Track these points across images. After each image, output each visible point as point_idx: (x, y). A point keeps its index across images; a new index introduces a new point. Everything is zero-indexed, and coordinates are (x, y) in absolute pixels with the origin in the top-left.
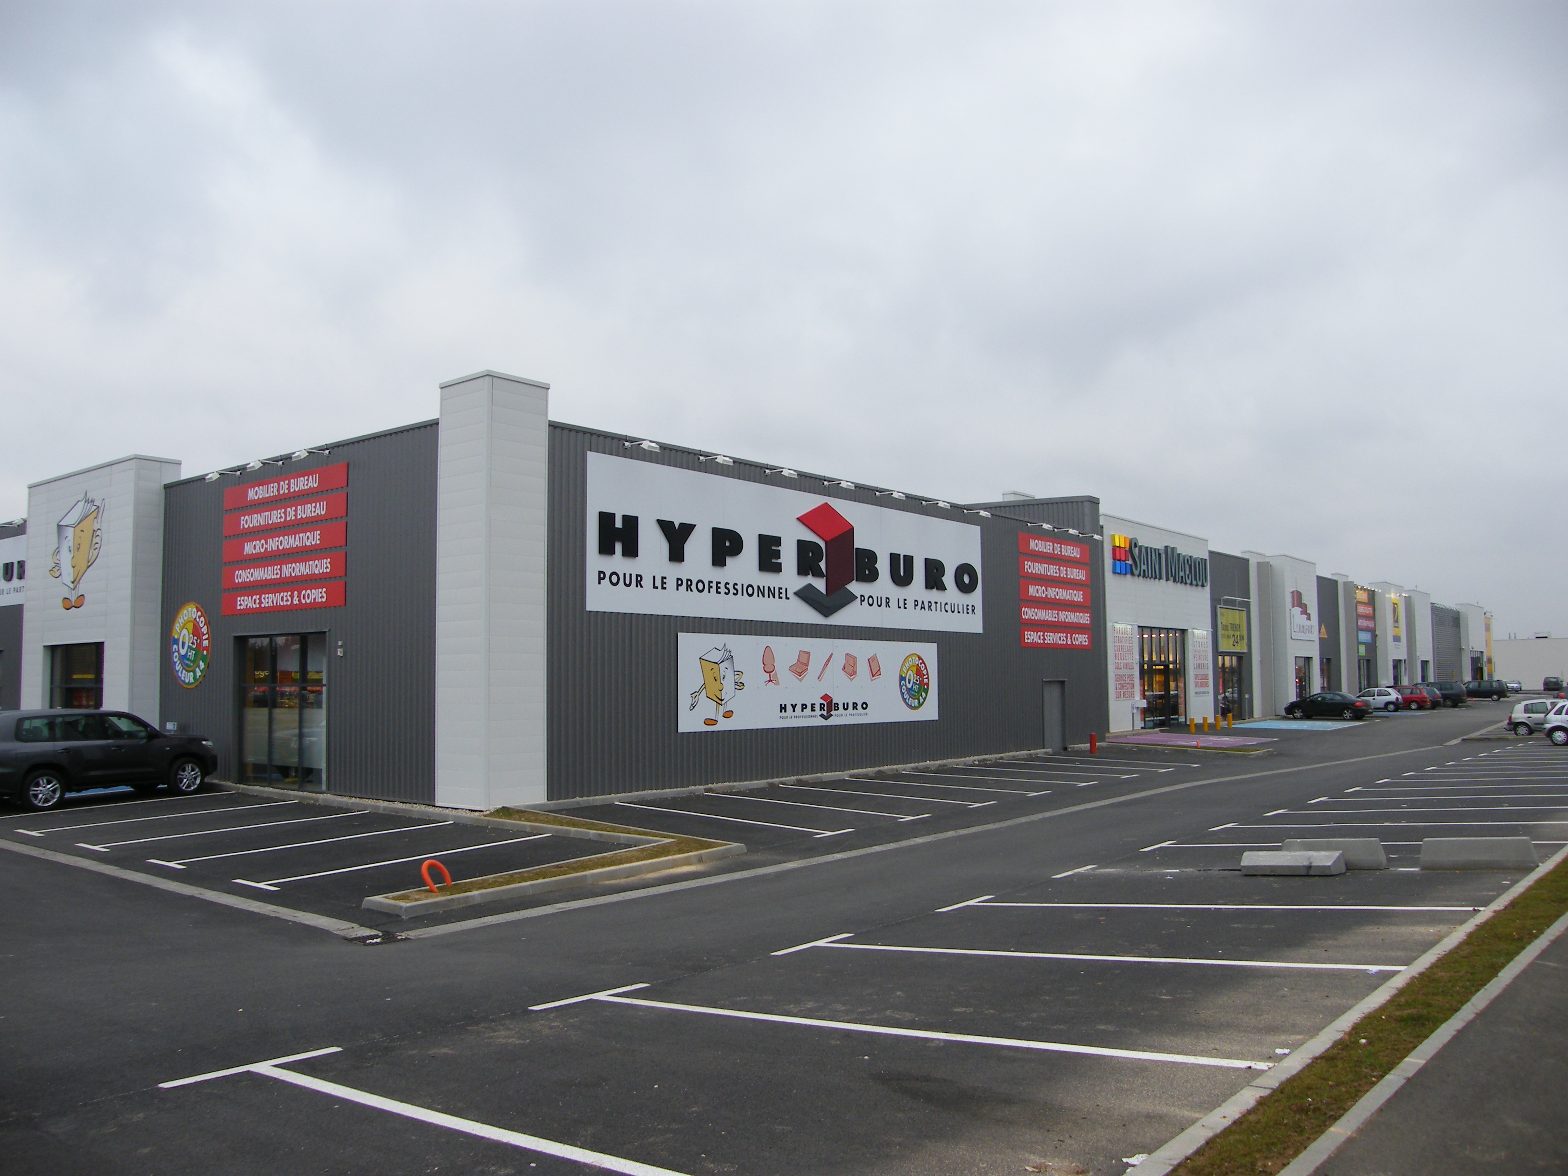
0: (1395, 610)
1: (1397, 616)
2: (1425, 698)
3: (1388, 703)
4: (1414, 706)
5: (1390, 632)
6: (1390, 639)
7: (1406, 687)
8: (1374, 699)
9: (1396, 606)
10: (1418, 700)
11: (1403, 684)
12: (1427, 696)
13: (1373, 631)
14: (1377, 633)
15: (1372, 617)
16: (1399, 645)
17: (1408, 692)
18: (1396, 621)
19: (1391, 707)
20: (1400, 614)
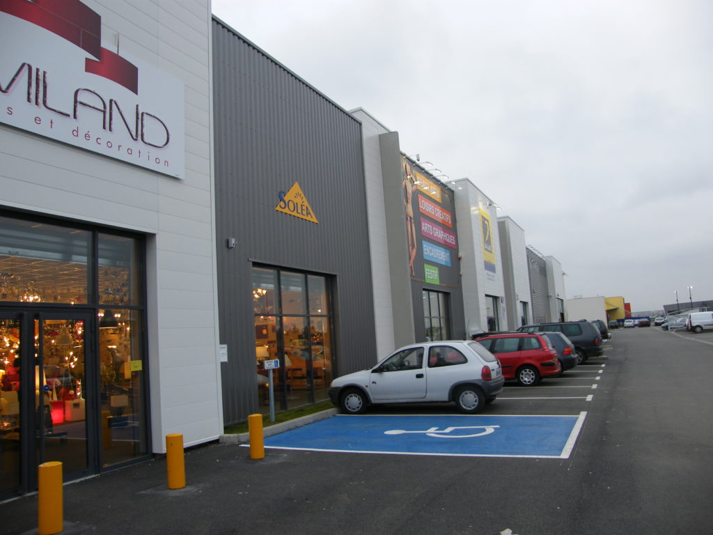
0: (485, 228)
1: (489, 236)
2: (551, 357)
3: (459, 389)
4: (527, 377)
5: (480, 255)
6: (480, 266)
7: (507, 336)
8: (419, 376)
9: (486, 222)
10: (537, 364)
11: (501, 330)
12: (554, 352)
13: (453, 250)
14: (461, 254)
15: (452, 228)
16: (493, 276)
17: (512, 344)
18: (488, 242)
19: (470, 399)
20: (492, 236)
